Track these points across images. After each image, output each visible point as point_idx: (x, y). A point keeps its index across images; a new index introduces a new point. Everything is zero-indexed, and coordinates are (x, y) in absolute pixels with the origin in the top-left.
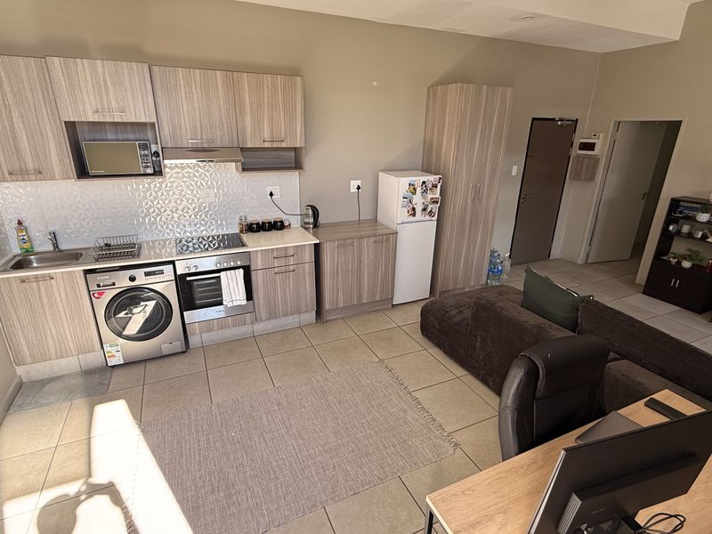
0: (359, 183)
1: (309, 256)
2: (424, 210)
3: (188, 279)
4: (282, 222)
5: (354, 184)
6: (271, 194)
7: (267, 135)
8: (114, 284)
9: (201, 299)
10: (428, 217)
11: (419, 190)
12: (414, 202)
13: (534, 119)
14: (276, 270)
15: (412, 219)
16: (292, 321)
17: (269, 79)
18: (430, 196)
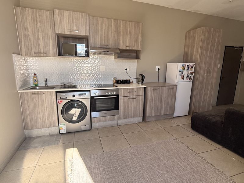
0: (159, 67)
1: (141, 92)
2: (188, 77)
3: (95, 98)
4: (129, 80)
5: (157, 68)
6: (126, 70)
7: (128, 45)
8: (66, 98)
9: (98, 107)
10: (189, 80)
11: (186, 69)
12: (184, 73)
13: (226, 46)
14: (129, 97)
15: (183, 80)
16: (133, 120)
17: (130, 23)
18: (190, 71)
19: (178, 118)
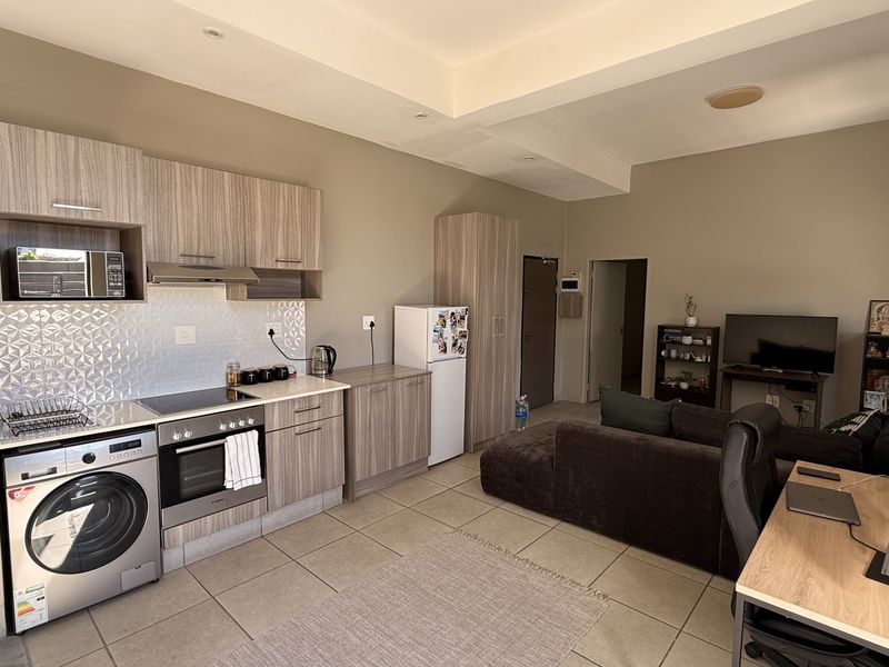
0: (372, 319)
1: (336, 407)
2: (454, 345)
3: (178, 451)
4: (286, 368)
5: (367, 320)
6: (271, 333)
7: (280, 254)
8: (54, 471)
9: (190, 484)
10: (458, 354)
11: (449, 323)
12: (444, 336)
13: (525, 257)
14: (297, 429)
15: (443, 356)
16: (312, 505)
17: (286, 189)
18: (459, 329)
19: (439, 467)
